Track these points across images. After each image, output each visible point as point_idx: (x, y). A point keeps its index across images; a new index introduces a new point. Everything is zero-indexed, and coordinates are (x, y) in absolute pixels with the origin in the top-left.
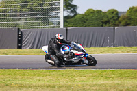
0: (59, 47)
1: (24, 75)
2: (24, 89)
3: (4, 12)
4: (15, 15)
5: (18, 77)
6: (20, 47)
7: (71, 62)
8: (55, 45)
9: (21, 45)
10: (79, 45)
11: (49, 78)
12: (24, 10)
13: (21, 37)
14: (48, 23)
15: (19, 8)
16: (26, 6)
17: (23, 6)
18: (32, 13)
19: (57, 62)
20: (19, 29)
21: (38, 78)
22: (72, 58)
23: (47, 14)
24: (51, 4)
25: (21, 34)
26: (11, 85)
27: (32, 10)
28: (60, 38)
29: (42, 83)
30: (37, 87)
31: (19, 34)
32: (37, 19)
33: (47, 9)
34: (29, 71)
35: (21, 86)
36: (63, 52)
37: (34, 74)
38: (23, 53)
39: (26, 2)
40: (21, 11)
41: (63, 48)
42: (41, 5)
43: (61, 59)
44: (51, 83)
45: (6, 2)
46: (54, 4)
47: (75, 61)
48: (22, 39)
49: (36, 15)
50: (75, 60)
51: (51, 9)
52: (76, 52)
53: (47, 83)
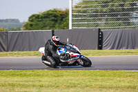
0: (55, 49)
1: (104, 76)
2: (105, 90)
3: (85, 12)
4: (96, 16)
5: (98, 78)
6: (100, 48)
7: (67, 63)
8: (51, 46)
9: (102, 45)
10: (74, 47)
11: (129, 79)
12: (104, 10)
13: (102, 38)
14: (129, 24)
15: (99, 8)
16: (107, 6)
17: (103, 6)
18: (112, 14)
19: (53, 63)
20: (99, 29)
21: (119, 79)
22: (68, 59)
23: (128, 14)
24: (132, 5)
25: (102, 35)
26: (91, 86)
27: (112, 10)
28: (57, 40)
29: (122, 84)
30: (117, 88)
31: (99, 35)
32: (118, 19)
33: (128, 10)
34: (110, 72)
35: (101, 87)
36: (59, 54)
37: (115, 75)
38: (104, 54)
39: (107, 2)
40: (101, 12)
41: (59, 49)
42: (122, 5)
43: (57, 60)
44: (132, 85)
45: (86, 2)
46: (135, 4)
47: (71, 63)
48: (102, 39)
49: (117, 15)
50: (71, 61)
51: (132, 10)
52: (72, 53)
53: (128, 84)
